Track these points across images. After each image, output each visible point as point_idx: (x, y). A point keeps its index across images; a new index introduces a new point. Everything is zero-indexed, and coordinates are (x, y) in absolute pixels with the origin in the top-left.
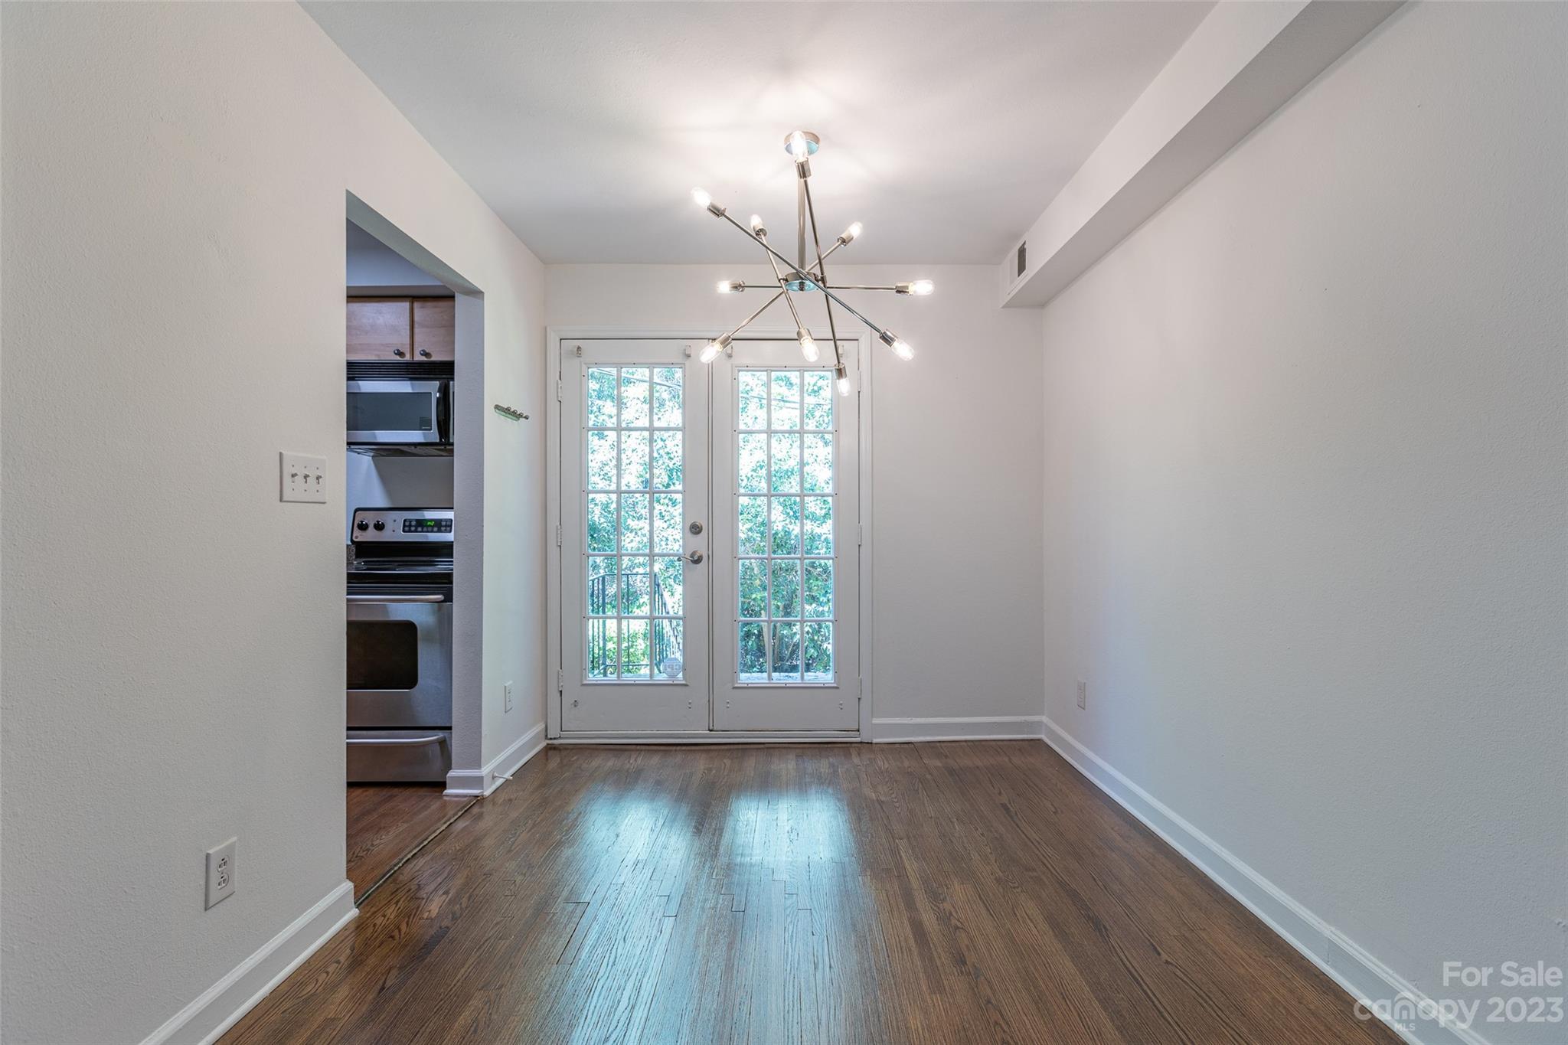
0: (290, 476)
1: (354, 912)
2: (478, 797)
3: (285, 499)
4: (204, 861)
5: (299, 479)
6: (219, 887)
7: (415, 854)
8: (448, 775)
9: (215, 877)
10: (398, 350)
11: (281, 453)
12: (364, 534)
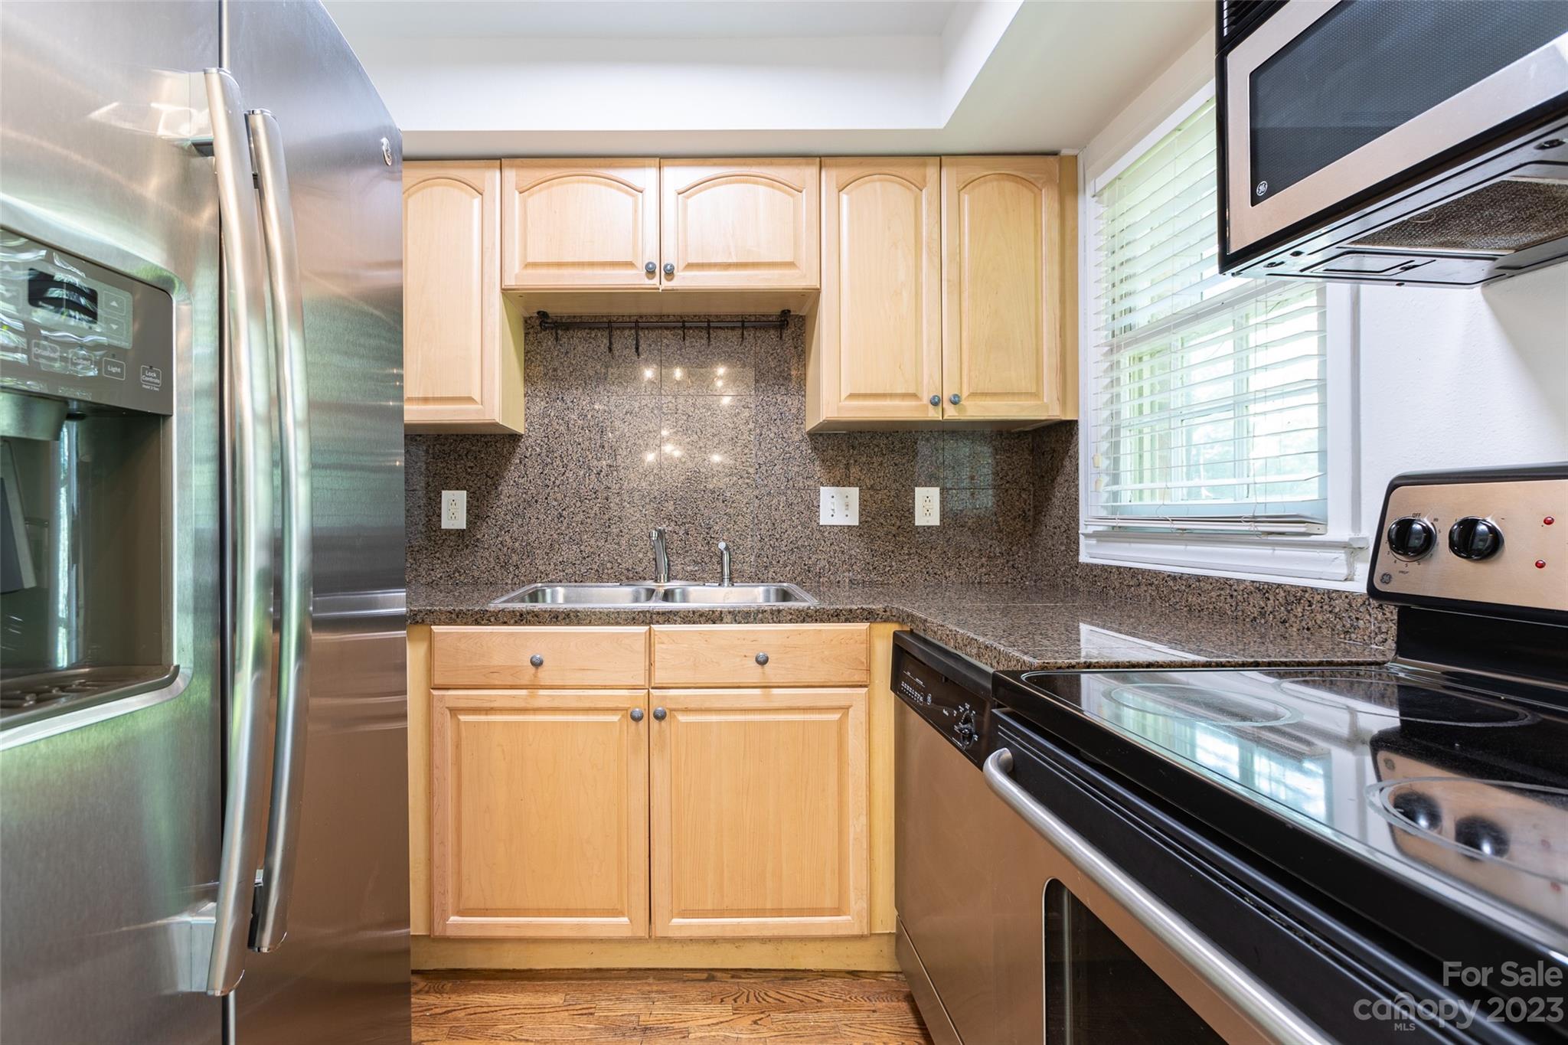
12: (1414, 567)
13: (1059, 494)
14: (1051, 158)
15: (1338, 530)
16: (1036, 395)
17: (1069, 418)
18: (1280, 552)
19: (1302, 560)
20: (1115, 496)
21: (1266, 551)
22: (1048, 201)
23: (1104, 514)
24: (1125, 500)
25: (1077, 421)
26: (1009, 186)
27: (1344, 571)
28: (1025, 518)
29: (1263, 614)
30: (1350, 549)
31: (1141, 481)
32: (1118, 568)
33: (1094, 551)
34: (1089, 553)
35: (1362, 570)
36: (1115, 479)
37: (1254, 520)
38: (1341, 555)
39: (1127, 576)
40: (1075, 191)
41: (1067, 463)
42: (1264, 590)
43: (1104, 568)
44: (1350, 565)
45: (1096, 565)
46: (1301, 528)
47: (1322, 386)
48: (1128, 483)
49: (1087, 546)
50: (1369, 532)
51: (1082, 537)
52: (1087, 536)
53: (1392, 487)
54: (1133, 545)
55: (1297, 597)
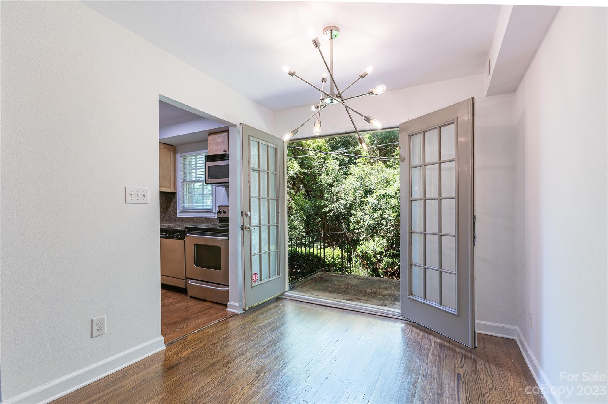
0: (130, 195)
1: (164, 348)
2: (236, 313)
3: (127, 202)
4: (91, 322)
5: (134, 196)
6: (98, 331)
7: (199, 331)
8: (228, 303)
9: (95, 327)
10: (224, 150)
11: (125, 187)
12: (220, 214)
13: (172, 205)
14: (172, 146)
15: (214, 211)
16: (170, 188)
17: (175, 192)
18: (208, 214)
19: (209, 215)
20: (184, 206)
21: (206, 214)
22: (172, 153)
23: (182, 208)
24: (185, 206)
25: (176, 193)
26: (166, 150)
27: (214, 216)
28: (164, 209)
29: (206, 222)
30: (215, 213)
31: (187, 204)
32: (185, 217)
33: (180, 215)
34: (178, 215)
35: (216, 215)
36: (184, 203)
37: (205, 210)
38: (214, 214)
39: (186, 218)
40: (176, 153)
41: (174, 199)
42: (206, 218)
43: (182, 217)
44: (215, 215)
45: (180, 217)
46: (210, 211)
47: (212, 194)
48: (185, 204)
49: (178, 214)
50: (217, 211)
51: (177, 213)
52: (179, 212)
53: (219, 207)
54: (188, 214)
55: (210, 219)
